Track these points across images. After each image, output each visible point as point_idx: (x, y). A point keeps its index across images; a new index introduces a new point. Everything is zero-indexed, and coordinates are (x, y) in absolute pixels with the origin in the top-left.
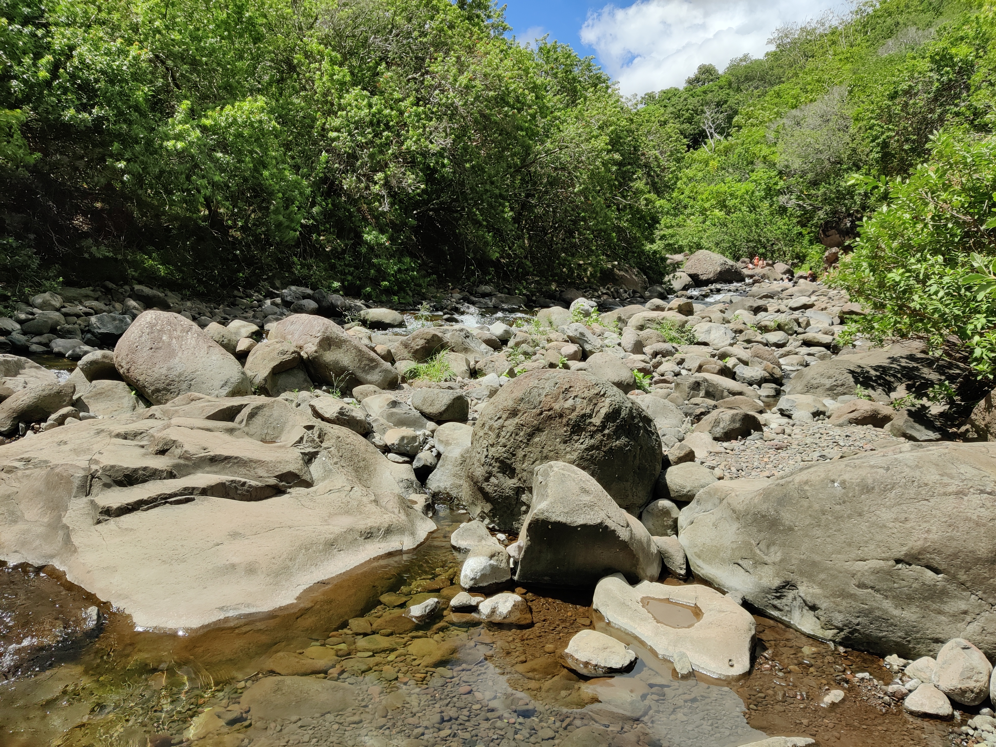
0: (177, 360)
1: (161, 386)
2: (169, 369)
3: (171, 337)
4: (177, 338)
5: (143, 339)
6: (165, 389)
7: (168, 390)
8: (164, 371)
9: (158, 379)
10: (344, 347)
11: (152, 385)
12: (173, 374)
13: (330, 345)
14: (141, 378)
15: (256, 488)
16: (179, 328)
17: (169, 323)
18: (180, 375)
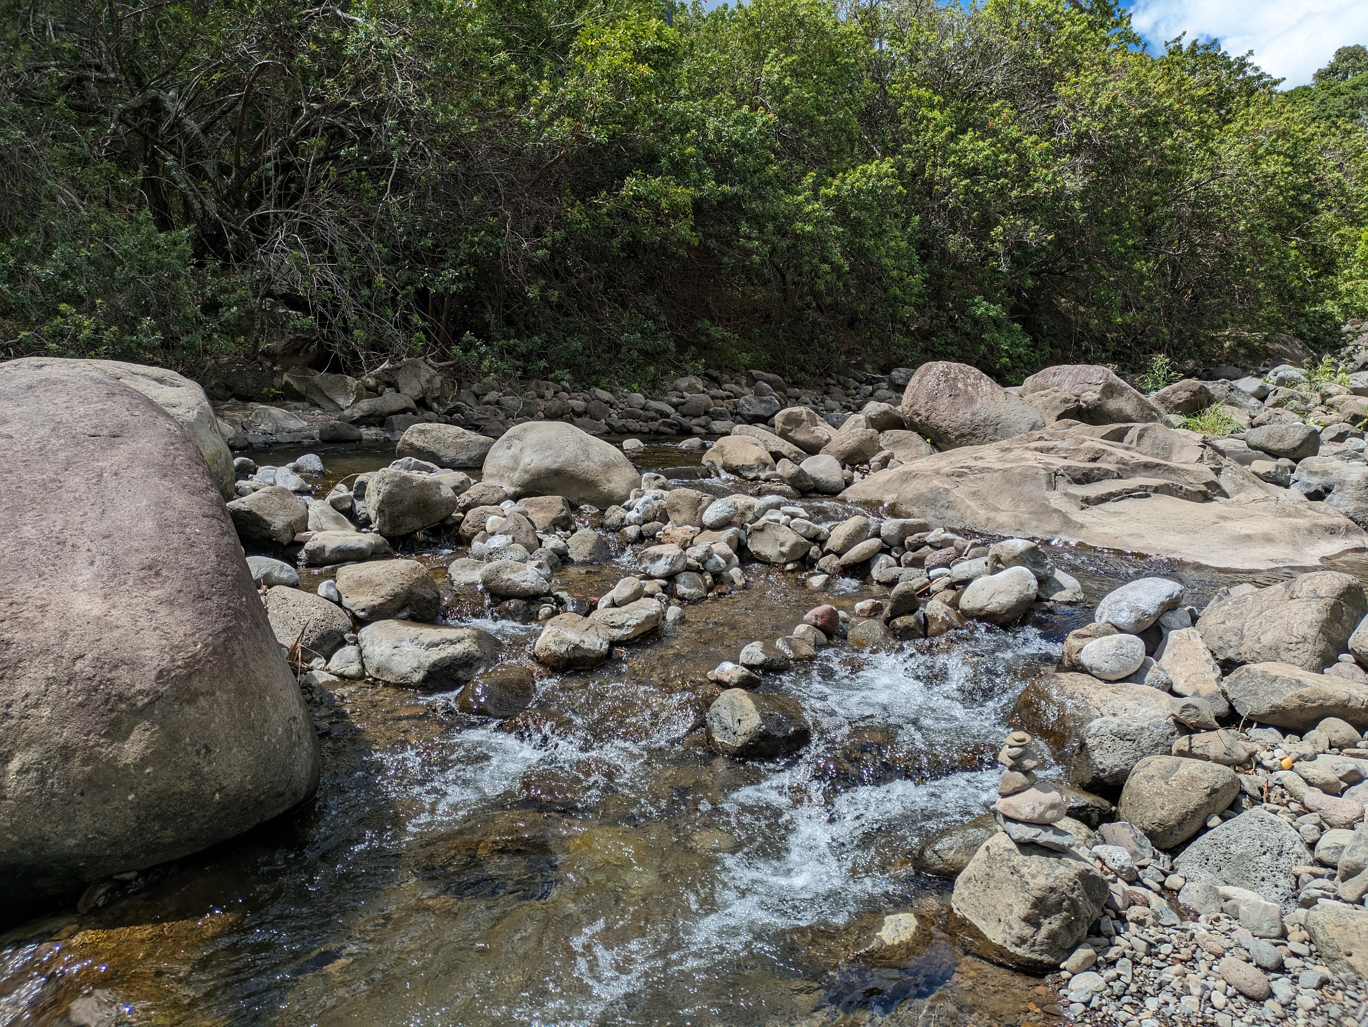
0: (978, 406)
1: (966, 431)
2: (973, 414)
3: (966, 385)
4: (972, 385)
5: (941, 386)
6: (970, 434)
7: (974, 435)
8: (968, 416)
9: (963, 425)
10: (1126, 395)
11: (956, 430)
12: (977, 419)
13: (1112, 393)
14: (944, 424)
15: (1192, 492)
16: (972, 376)
17: (961, 371)
18: (985, 420)
